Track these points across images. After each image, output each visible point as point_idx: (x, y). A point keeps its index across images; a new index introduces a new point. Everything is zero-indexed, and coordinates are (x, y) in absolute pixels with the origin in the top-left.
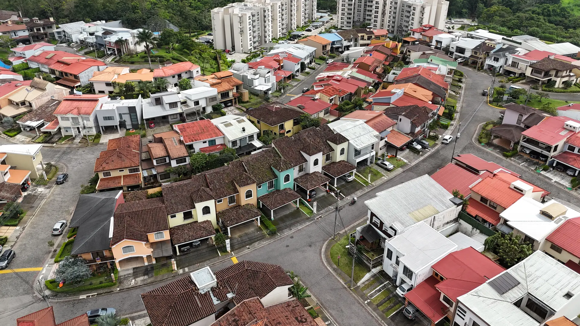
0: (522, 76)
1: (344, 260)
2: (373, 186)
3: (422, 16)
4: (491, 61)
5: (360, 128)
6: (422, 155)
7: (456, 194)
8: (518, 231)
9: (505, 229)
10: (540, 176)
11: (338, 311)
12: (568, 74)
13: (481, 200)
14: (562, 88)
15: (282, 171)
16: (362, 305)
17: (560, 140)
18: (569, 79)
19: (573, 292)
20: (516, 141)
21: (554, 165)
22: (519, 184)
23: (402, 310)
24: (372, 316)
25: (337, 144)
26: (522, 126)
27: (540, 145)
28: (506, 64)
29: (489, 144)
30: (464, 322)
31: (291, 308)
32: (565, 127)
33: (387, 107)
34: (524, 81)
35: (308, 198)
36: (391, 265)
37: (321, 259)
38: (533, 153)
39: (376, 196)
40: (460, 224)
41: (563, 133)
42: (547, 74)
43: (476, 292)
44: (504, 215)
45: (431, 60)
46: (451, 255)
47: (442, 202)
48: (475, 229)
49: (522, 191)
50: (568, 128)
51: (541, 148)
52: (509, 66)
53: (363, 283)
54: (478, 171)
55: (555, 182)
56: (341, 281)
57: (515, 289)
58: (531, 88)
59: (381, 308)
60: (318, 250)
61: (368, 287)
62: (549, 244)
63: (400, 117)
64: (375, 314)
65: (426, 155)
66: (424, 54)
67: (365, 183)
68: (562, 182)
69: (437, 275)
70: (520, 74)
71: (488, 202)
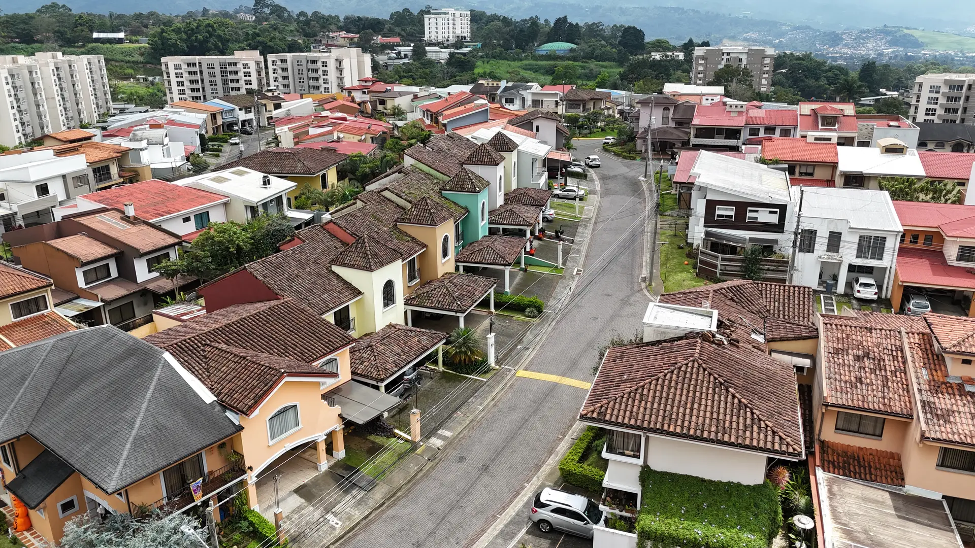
2: (590, 219)
3: (341, 74)
6: (592, 180)
12: (604, 106)
20: (687, 139)
26: (672, 124)
27: (716, 137)
28: (524, 106)
41: (734, 115)
42: (585, 109)
50: (734, 109)
51: (722, 139)
52: (529, 107)
63: (536, 123)
65: (596, 179)
71: (797, 170)
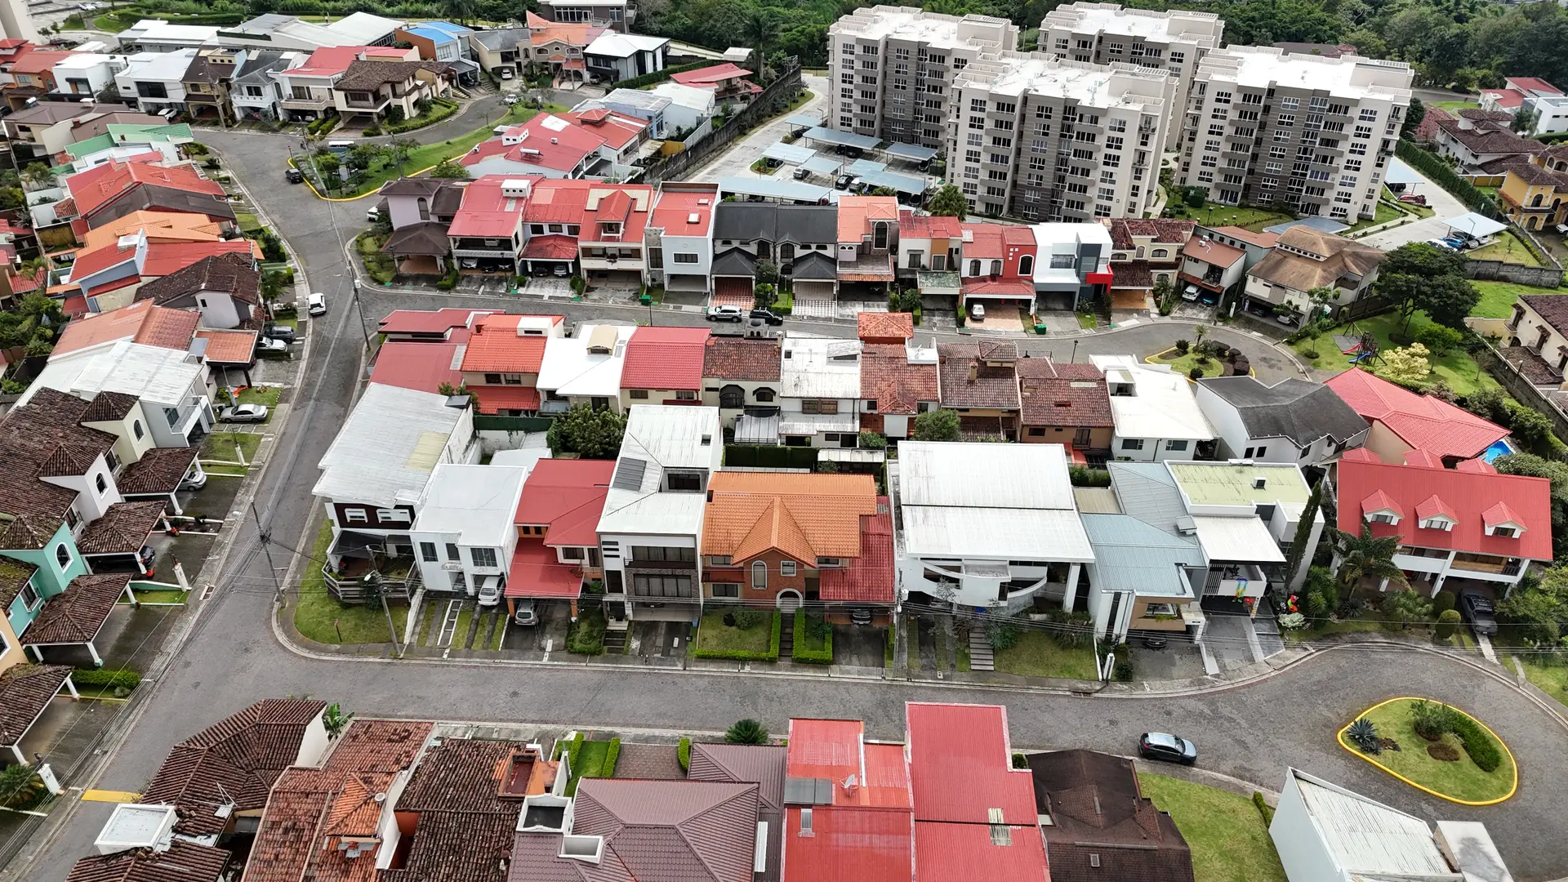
0: (331, 113)
1: (347, 622)
2: (260, 467)
4: (245, 99)
5: (131, 358)
6: (299, 358)
7: (447, 391)
8: (579, 397)
9: (556, 407)
10: (522, 299)
11: (414, 703)
12: (412, 85)
13: (488, 382)
14: (419, 116)
15: (45, 544)
16: (443, 666)
17: (514, 223)
18: (420, 94)
19: (707, 433)
20: (446, 252)
21: (530, 270)
22: (527, 323)
23: (512, 619)
24: (475, 667)
25: (118, 418)
26: (434, 219)
27: (487, 243)
28: (280, 96)
29: (399, 280)
30: (621, 559)
31: (363, 738)
32: (505, 194)
33: (136, 286)
34: (341, 124)
35: (144, 571)
36: (443, 567)
37: (295, 655)
38: (483, 263)
39: (322, 471)
40: (483, 439)
41: (510, 207)
42: (378, 98)
43: (610, 508)
44: (543, 383)
45: (123, 138)
46: (526, 487)
47: (436, 416)
48: (514, 433)
49: (540, 332)
50: (511, 194)
51: (492, 248)
52: (289, 99)
53: (413, 633)
54: (441, 335)
55: (550, 297)
56: (371, 659)
57: (647, 474)
58: (366, 135)
59: (477, 646)
60: (272, 646)
61: (427, 633)
62: (627, 392)
63: (199, 297)
64: (475, 661)
65: (306, 353)
66: (77, 125)
67: (236, 472)
68: (559, 293)
69: (526, 530)
70: (326, 111)
71: (502, 378)
